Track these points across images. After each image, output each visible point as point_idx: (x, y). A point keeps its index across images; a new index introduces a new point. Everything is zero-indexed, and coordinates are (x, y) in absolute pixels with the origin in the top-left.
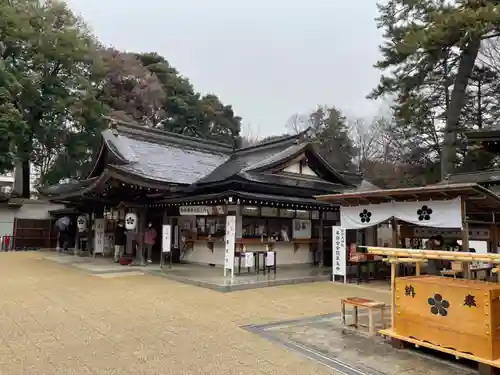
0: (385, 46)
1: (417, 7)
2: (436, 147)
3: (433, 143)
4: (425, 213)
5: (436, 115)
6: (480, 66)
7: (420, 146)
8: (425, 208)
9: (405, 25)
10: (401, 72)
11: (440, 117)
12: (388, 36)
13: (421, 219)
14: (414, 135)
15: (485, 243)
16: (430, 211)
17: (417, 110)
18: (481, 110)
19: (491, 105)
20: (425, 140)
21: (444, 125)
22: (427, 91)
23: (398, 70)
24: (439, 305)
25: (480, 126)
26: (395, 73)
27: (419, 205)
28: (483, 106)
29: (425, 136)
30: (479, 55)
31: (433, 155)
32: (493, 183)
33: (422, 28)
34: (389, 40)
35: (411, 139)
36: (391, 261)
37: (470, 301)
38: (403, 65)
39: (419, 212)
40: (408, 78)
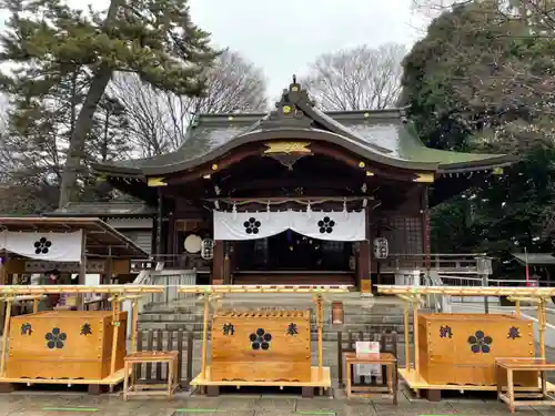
0: (7, 36)
1: (50, 6)
2: (55, 169)
3: (52, 164)
4: (43, 246)
5: (59, 132)
6: (110, 96)
7: (38, 164)
8: (43, 240)
9: (33, 18)
10: (24, 74)
11: (63, 135)
12: (12, 25)
13: (38, 252)
14: (31, 150)
15: (98, 276)
16: (49, 244)
17: (39, 122)
18: (106, 141)
19: (117, 137)
20: (43, 157)
21: (67, 146)
22: (51, 103)
23: (20, 71)
24: (56, 339)
25: (104, 156)
26: (15, 72)
27: (38, 236)
28: (109, 136)
29: (45, 153)
30: (110, 83)
31: (51, 177)
32: (111, 216)
33: (53, 31)
34: (13, 31)
35: (26, 153)
36: (8, 299)
37: (87, 330)
38: (27, 66)
39: (37, 245)
40: (32, 83)
